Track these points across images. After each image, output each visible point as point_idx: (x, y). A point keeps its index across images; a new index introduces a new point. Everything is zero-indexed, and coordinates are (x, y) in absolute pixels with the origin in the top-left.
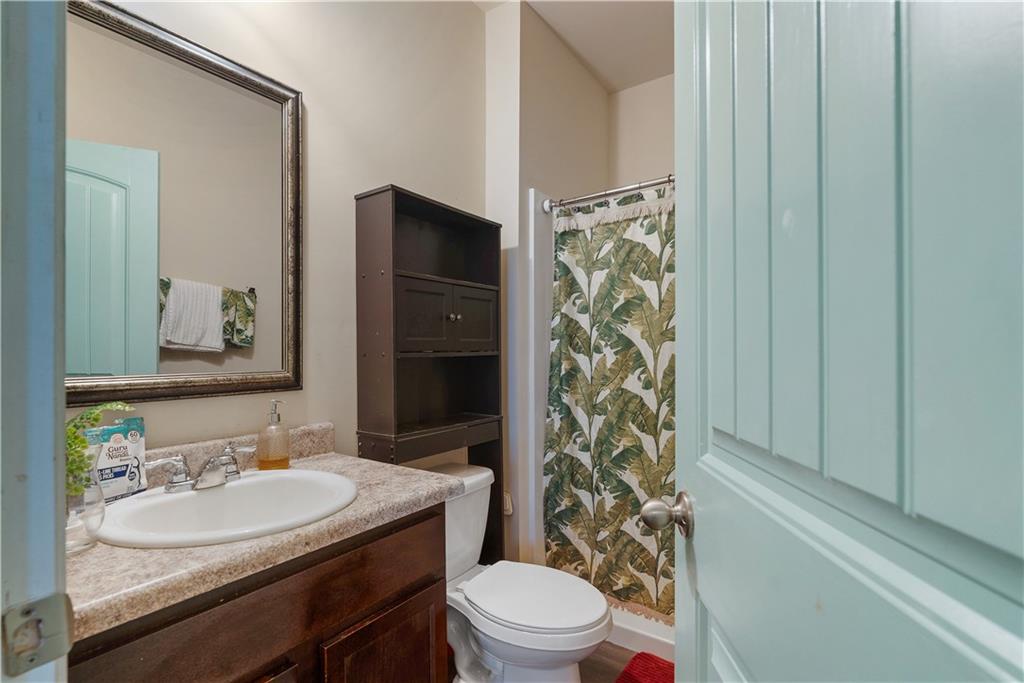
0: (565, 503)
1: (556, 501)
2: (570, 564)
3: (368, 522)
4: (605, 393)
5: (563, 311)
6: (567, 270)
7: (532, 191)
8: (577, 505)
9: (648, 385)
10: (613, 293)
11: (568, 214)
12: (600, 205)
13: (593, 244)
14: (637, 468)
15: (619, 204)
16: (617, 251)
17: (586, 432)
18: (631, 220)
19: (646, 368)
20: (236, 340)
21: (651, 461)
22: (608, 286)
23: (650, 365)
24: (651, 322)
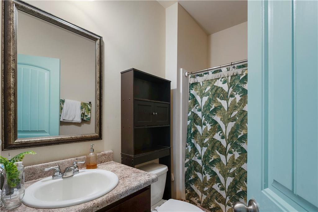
0: (192, 177)
1: (189, 176)
2: (194, 198)
3: (122, 195)
4: (207, 140)
5: (192, 111)
6: (193, 96)
7: (181, 69)
8: (197, 178)
9: (223, 137)
10: (210, 104)
11: (194, 77)
12: (206, 74)
13: (203, 87)
14: (219, 166)
15: (212, 73)
16: (212, 90)
17: (200, 152)
18: (217, 79)
19: (222, 131)
20: (85, 119)
21: (224, 164)
22: (208, 102)
23: (224, 130)
24: (224, 115)
